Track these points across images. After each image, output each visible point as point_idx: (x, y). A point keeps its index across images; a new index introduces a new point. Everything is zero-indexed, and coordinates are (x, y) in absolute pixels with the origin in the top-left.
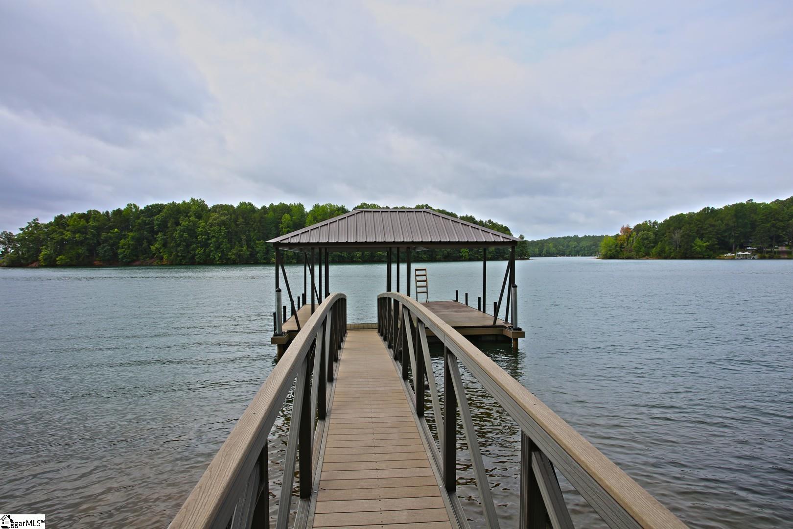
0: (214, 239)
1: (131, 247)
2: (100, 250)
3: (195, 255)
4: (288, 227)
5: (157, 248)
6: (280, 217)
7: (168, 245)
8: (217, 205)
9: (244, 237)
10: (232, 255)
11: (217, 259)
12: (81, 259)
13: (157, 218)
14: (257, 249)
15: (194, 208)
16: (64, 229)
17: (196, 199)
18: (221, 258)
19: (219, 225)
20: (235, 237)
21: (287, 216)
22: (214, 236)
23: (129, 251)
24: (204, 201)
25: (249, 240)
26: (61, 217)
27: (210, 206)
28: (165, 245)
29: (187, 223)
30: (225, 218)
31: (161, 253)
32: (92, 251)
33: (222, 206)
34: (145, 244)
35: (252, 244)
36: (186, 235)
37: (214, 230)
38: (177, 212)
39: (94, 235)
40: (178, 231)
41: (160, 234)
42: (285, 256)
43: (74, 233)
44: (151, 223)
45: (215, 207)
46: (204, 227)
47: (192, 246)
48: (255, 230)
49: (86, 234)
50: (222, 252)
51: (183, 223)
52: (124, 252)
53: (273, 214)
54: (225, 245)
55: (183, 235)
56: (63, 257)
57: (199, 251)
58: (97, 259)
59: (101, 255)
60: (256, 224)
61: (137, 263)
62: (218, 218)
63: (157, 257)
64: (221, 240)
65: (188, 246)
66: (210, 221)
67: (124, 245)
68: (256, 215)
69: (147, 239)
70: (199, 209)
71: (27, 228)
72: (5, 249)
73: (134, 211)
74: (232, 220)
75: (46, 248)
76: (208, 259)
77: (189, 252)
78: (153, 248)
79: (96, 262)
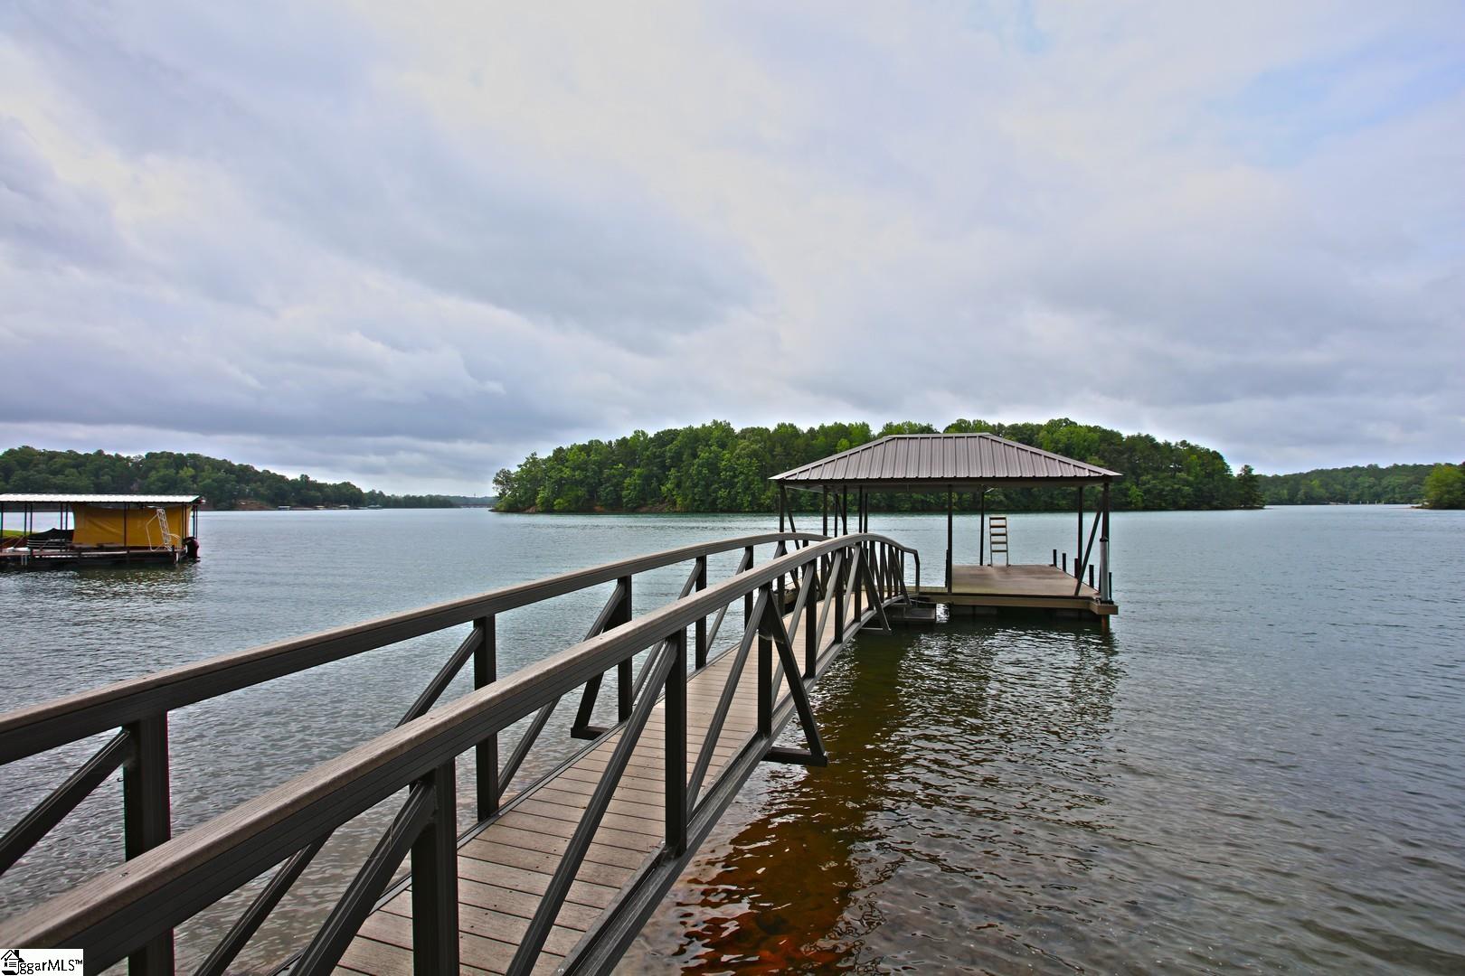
0: (742, 477)
1: (637, 488)
2: (602, 492)
3: (717, 498)
5: (669, 490)
6: (833, 444)
7: (683, 485)
8: (747, 429)
10: (765, 499)
11: (746, 505)
12: (580, 504)
13: (670, 449)
15: (716, 434)
16: (563, 465)
17: (719, 422)
18: (751, 503)
19: (749, 456)
21: (844, 443)
22: (741, 473)
23: (635, 493)
24: (729, 424)
26: (561, 450)
27: (737, 430)
28: (678, 485)
29: (707, 454)
30: (757, 447)
31: (673, 496)
32: (593, 492)
33: (753, 430)
34: (655, 484)
36: (705, 471)
37: (742, 464)
38: (695, 438)
39: (595, 472)
40: (696, 466)
41: (673, 470)
43: (574, 469)
44: (662, 455)
45: (744, 432)
46: (729, 460)
47: (713, 487)
49: (587, 471)
50: (753, 495)
52: (630, 494)
53: (824, 439)
54: (757, 485)
55: (702, 471)
56: (562, 501)
57: (722, 493)
58: (598, 503)
59: (603, 498)
61: (645, 509)
62: (748, 446)
63: (669, 501)
64: (751, 478)
65: (708, 486)
66: (738, 451)
67: (630, 485)
68: (800, 441)
69: (656, 477)
70: (722, 435)
71: (525, 465)
72: (504, 491)
73: (642, 439)
74: (766, 450)
75: (543, 490)
76: (734, 504)
77: (709, 495)
78: (664, 489)
79: (597, 508)
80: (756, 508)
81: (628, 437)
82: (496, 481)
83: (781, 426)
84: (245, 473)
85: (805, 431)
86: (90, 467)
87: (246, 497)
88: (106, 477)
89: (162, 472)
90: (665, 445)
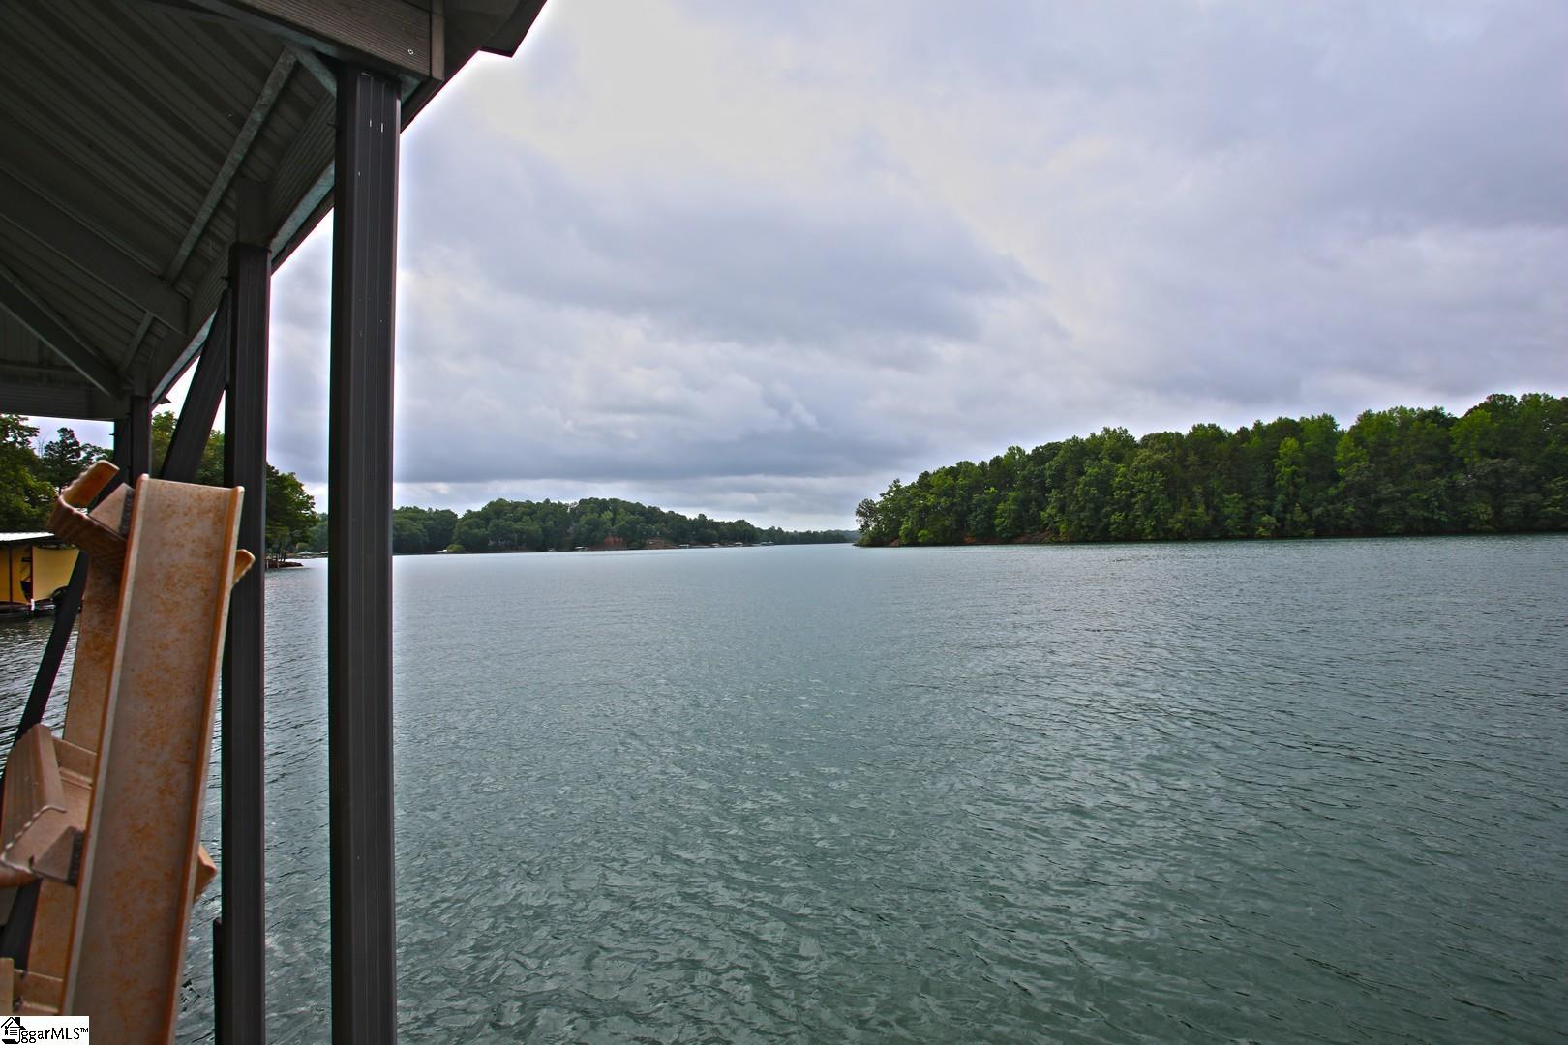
0: (1142, 496)
1: (1013, 515)
2: (971, 521)
3: (1109, 524)
4: (1294, 463)
5: (1050, 515)
6: (1274, 446)
7: (1067, 509)
8: (1150, 436)
9: (1198, 489)
10: (1175, 523)
11: (1147, 531)
12: (948, 535)
13: (1050, 466)
14: (1227, 511)
15: (1108, 444)
16: (928, 492)
17: (1112, 429)
18: (1154, 528)
19: (1150, 469)
20: (1181, 490)
21: (1291, 443)
22: (1141, 491)
23: (1010, 520)
24: (1126, 431)
25: (1208, 495)
26: (926, 475)
27: (1138, 439)
28: (1062, 509)
29: (1096, 470)
30: (1163, 457)
31: (1056, 522)
32: (961, 521)
33: (1159, 435)
34: (1033, 508)
35: (1216, 500)
36: (1093, 491)
37: (1141, 480)
38: (1079, 451)
39: (963, 498)
40: (1081, 486)
41: (1054, 492)
42: (1288, 522)
43: (939, 496)
44: (1041, 475)
45: (1146, 439)
46: (1124, 476)
47: (1104, 510)
48: (1221, 475)
49: (954, 497)
50: (1157, 518)
51: (1090, 471)
52: (1003, 522)
53: (1260, 441)
54: (1162, 505)
55: (1088, 491)
56: (926, 532)
57: (1117, 517)
58: (968, 534)
59: (973, 528)
60: (1222, 462)
61: (1022, 539)
62: (1149, 457)
63: (1051, 529)
64: (1154, 496)
65: (1097, 509)
66: (1136, 463)
67: (1004, 511)
68: (1223, 446)
69: (1035, 501)
70: (1118, 445)
71: (888, 494)
72: (866, 522)
73: (1017, 457)
74: (1175, 460)
75: (907, 520)
76: (1133, 530)
77: (1099, 520)
78: (1044, 515)
79: (967, 539)
80: (1162, 535)
81: (1002, 455)
82: (859, 513)
83: (1198, 428)
84: (652, 515)
85: (1234, 432)
86: (539, 514)
87: (654, 536)
88: (550, 522)
89: (589, 516)
90: (1044, 463)
